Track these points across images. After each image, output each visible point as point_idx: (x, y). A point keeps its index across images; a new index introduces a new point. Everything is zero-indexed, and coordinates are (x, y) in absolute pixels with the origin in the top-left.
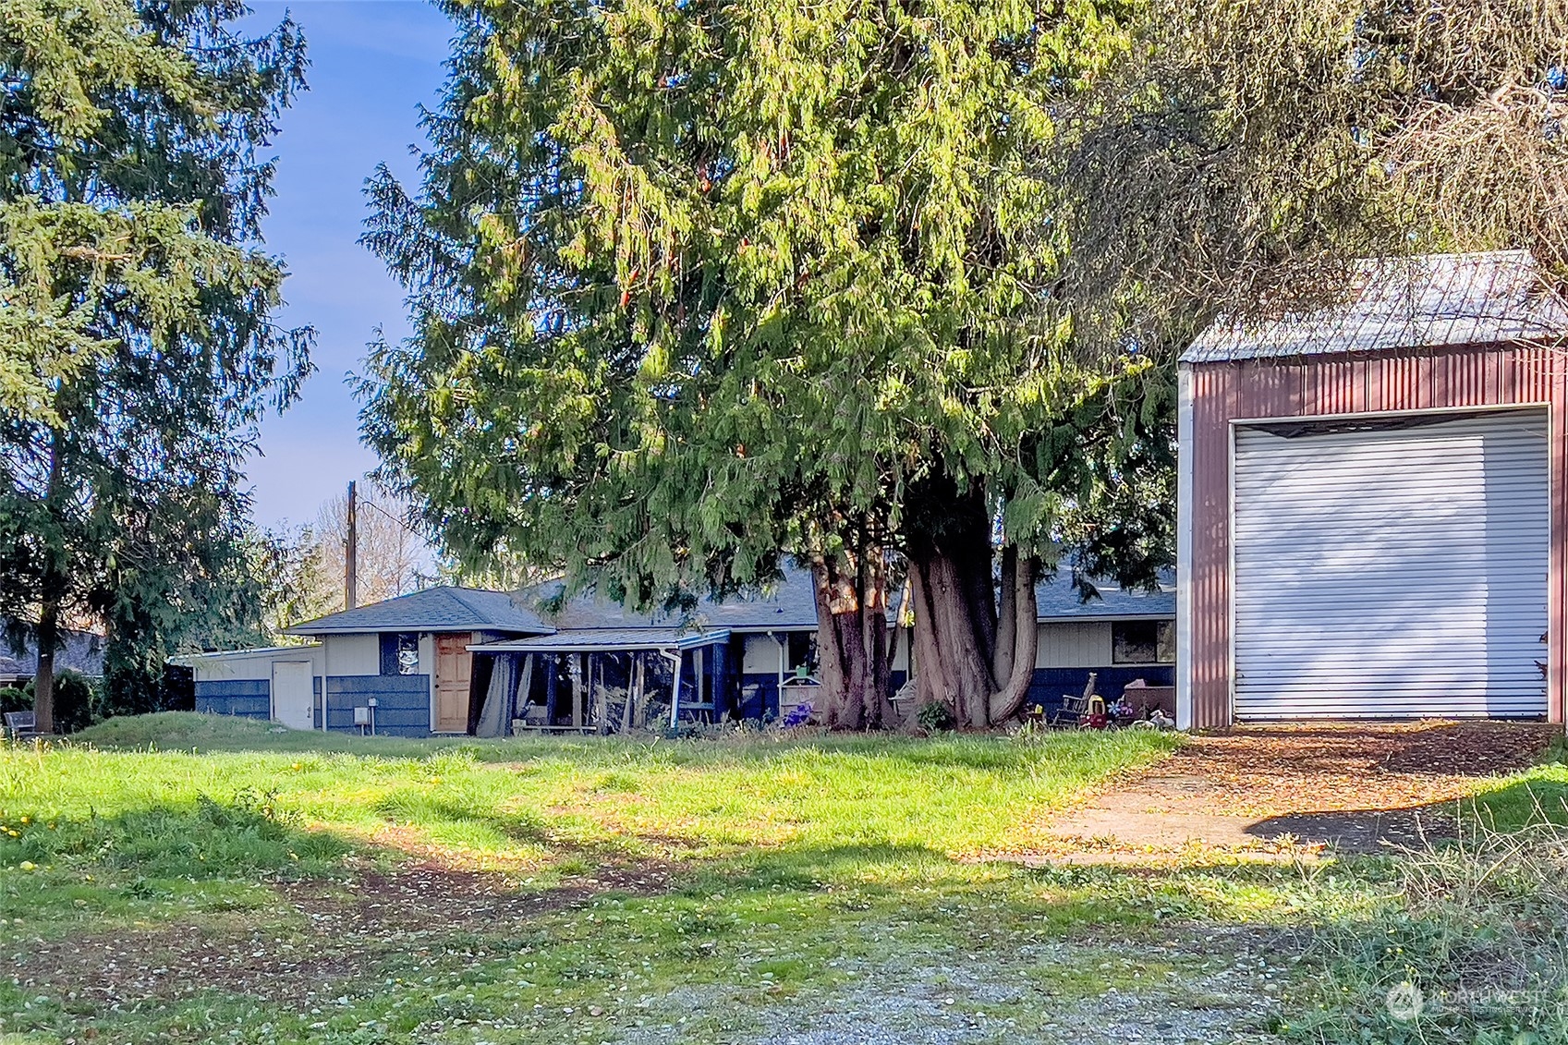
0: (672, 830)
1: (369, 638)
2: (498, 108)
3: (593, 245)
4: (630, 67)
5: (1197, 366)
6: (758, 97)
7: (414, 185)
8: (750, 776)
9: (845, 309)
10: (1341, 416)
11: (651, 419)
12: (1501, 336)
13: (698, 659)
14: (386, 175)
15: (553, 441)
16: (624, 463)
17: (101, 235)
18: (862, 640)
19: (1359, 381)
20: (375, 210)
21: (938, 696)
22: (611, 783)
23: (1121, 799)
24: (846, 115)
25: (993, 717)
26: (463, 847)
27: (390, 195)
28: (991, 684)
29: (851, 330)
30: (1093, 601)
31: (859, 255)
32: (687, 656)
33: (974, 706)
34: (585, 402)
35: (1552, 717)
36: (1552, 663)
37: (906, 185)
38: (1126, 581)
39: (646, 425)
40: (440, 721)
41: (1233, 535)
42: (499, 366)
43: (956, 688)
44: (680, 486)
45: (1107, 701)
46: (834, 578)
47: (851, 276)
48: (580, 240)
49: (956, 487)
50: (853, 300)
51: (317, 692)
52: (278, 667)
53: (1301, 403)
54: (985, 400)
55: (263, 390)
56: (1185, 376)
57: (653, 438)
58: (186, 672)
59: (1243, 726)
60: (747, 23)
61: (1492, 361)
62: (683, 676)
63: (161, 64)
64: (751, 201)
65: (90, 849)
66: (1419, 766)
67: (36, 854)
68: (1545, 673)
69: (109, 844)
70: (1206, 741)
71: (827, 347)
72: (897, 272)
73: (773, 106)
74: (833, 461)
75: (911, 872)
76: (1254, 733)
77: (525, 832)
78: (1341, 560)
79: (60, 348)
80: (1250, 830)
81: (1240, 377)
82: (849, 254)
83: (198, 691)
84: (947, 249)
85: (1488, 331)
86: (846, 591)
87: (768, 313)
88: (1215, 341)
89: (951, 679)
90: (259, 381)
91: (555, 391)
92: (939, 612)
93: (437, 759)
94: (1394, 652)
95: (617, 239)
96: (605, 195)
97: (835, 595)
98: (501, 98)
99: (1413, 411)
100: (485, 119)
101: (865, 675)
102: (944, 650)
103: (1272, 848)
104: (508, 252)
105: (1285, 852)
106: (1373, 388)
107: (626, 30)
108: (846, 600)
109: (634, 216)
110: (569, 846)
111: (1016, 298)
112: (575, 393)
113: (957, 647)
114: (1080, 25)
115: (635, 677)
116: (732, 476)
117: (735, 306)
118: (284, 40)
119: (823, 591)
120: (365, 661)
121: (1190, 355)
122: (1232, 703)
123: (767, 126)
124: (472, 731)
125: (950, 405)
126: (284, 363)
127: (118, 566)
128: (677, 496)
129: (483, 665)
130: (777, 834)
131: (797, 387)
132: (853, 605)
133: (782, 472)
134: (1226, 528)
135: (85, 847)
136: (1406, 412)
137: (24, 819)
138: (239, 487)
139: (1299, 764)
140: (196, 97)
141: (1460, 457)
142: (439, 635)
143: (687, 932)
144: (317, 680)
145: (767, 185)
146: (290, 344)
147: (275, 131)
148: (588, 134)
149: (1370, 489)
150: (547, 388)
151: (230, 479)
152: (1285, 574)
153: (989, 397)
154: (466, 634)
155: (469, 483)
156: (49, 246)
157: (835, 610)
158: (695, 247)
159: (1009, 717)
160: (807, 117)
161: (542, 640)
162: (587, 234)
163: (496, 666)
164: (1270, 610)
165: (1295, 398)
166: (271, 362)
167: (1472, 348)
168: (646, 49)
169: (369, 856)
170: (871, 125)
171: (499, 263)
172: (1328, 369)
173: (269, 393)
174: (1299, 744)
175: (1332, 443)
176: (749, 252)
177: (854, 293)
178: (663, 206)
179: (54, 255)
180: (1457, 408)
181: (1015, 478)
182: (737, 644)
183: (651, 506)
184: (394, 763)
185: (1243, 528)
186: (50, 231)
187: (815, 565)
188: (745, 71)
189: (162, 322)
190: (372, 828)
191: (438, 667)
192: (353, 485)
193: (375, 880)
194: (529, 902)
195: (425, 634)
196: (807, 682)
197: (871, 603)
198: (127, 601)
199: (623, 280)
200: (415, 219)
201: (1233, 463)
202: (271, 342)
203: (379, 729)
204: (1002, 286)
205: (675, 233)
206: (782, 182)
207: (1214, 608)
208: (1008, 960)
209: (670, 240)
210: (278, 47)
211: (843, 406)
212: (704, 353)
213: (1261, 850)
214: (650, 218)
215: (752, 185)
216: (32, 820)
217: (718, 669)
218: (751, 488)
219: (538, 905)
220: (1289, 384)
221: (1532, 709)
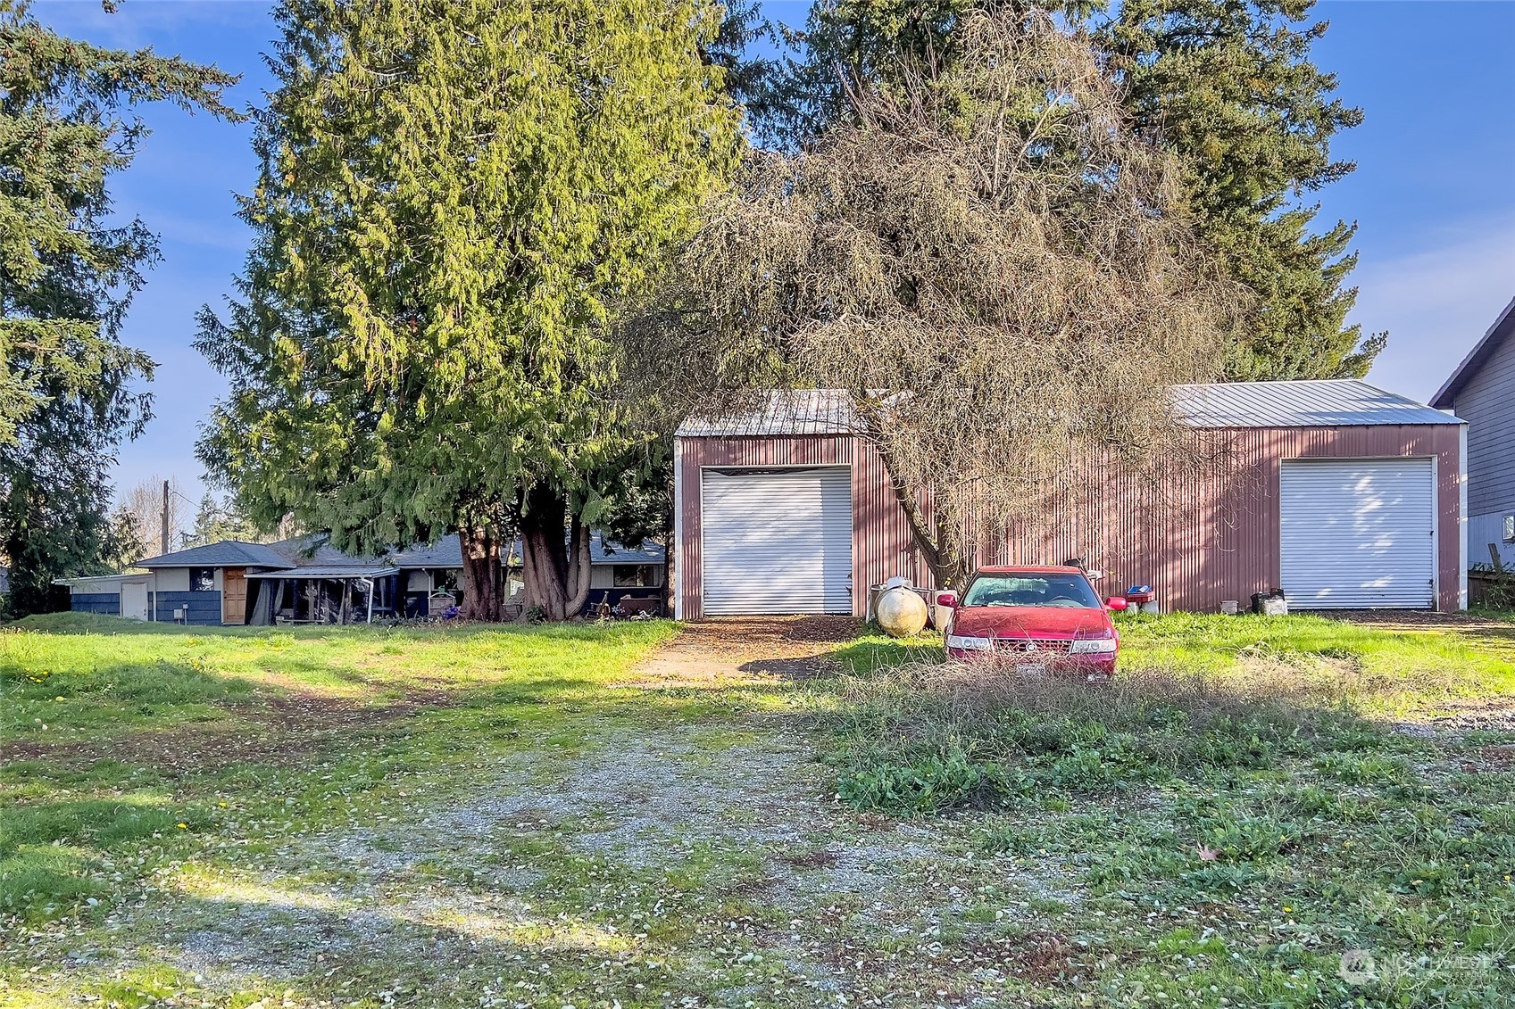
0: (432, 675)
1: (182, 572)
2: (292, 281)
3: (352, 358)
4: (371, 264)
5: (684, 438)
6: (449, 285)
7: (227, 319)
8: (463, 646)
9: (497, 399)
10: (754, 466)
11: (384, 453)
12: (829, 431)
13: (383, 583)
14: (208, 310)
15: (324, 463)
16: (368, 478)
17: (41, 336)
18: (488, 574)
19: (762, 450)
20: (202, 330)
21: (537, 603)
22: (387, 650)
23: (667, 655)
24: (489, 297)
25: (567, 614)
26: (320, 685)
27: (211, 322)
28: (566, 598)
29: (500, 410)
30: (612, 555)
31: (503, 372)
32: (377, 581)
33: (557, 608)
34: (343, 443)
35: (855, 614)
36: (854, 588)
37: (527, 336)
38: (627, 545)
39: (381, 456)
40: (227, 617)
41: (702, 524)
42: (290, 420)
43: (547, 599)
44: (401, 489)
45: (611, 606)
46: (472, 540)
47: (500, 382)
48: (345, 355)
49: (555, 495)
50: (501, 395)
51: (150, 601)
52: (124, 586)
53: (735, 459)
54: (571, 449)
55: (121, 428)
56: (678, 443)
57: (385, 463)
58: (65, 589)
59: (707, 619)
60: (441, 246)
61: (824, 442)
62: (375, 593)
63: (75, 240)
64: (443, 341)
65: (99, 689)
66: (803, 637)
67: (64, 692)
68: (851, 592)
69: (110, 686)
70: (694, 626)
71: (486, 419)
72: (522, 382)
73: (457, 290)
74: (490, 480)
75: (587, 694)
76: (716, 622)
77: (353, 678)
78: (754, 537)
79: (18, 401)
80: (741, 669)
81: (705, 444)
82: (498, 371)
83: (73, 600)
84: (552, 372)
85: (821, 428)
86: (479, 547)
87: (451, 399)
88: (692, 426)
89: (544, 594)
90: (119, 422)
91: (323, 436)
92: (538, 559)
93: (274, 638)
94: (781, 583)
95: (367, 356)
96: (361, 333)
97: (473, 549)
98: (293, 275)
99: (789, 465)
100: (283, 286)
101: (490, 592)
102: (541, 580)
103: (757, 678)
104: (297, 359)
105: (765, 679)
106: (770, 453)
107: (369, 245)
108: (480, 552)
109: (378, 344)
110: (379, 684)
111: (586, 399)
112: (337, 437)
113: (548, 578)
114: (618, 262)
115: (346, 593)
116: (432, 485)
117: (431, 394)
118: (136, 231)
119: (467, 547)
120: (181, 584)
121: (679, 433)
122: (703, 607)
123: (452, 301)
124: (247, 623)
125: (554, 452)
126: (135, 414)
127: (28, 527)
128: (399, 495)
129: (254, 586)
130: (496, 677)
131: (469, 441)
132: (483, 555)
133: (461, 484)
134: (699, 519)
135: (95, 688)
136: (785, 465)
137: (45, 673)
138: (106, 483)
139: (748, 637)
140: (95, 260)
141: (810, 489)
142: (226, 569)
143: (495, 725)
144: (150, 594)
145: (452, 332)
146: (138, 402)
147: (145, 283)
148: (352, 299)
149: (767, 502)
150: (321, 434)
151: (100, 478)
152: (729, 543)
153: (573, 449)
154: (244, 568)
155: (273, 485)
156: (6, 341)
157: (473, 557)
158: (410, 362)
159: (575, 614)
160: (474, 298)
161: (289, 572)
162: (349, 352)
163: (261, 589)
164: (722, 561)
165: (732, 456)
166: (128, 412)
167: (816, 436)
168: (379, 255)
169: (268, 690)
170: (503, 303)
171: (292, 365)
172: (749, 443)
173: (125, 430)
174: (741, 627)
175: (750, 480)
176: (444, 367)
177: (501, 392)
178: (392, 340)
179: (10, 347)
180: (809, 465)
181: (587, 492)
182: (405, 575)
183: (384, 501)
184: (250, 640)
185: (708, 519)
186: (8, 333)
187: (461, 533)
188: (441, 272)
189: (76, 388)
190: (259, 676)
191: (226, 586)
192: (166, 483)
193: (280, 704)
194: (380, 712)
195: (218, 568)
196: (445, 596)
197: (493, 554)
198: (34, 547)
199: (369, 378)
200: (226, 336)
201: (702, 487)
202: (127, 401)
203: (191, 621)
204: (579, 392)
205: (399, 354)
206: (460, 331)
207: (694, 560)
208: (674, 733)
209: (396, 358)
210: (132, 235)
211: (496, 450)
212: (412, 418)
213: (752, 679)
214: (386, 345)
215: (444, 331)
216: (50, 674)
217: (394, 589)
218: (444, 491)
219: (388, 715)
220: (729, 449)
221: (844, 610)
